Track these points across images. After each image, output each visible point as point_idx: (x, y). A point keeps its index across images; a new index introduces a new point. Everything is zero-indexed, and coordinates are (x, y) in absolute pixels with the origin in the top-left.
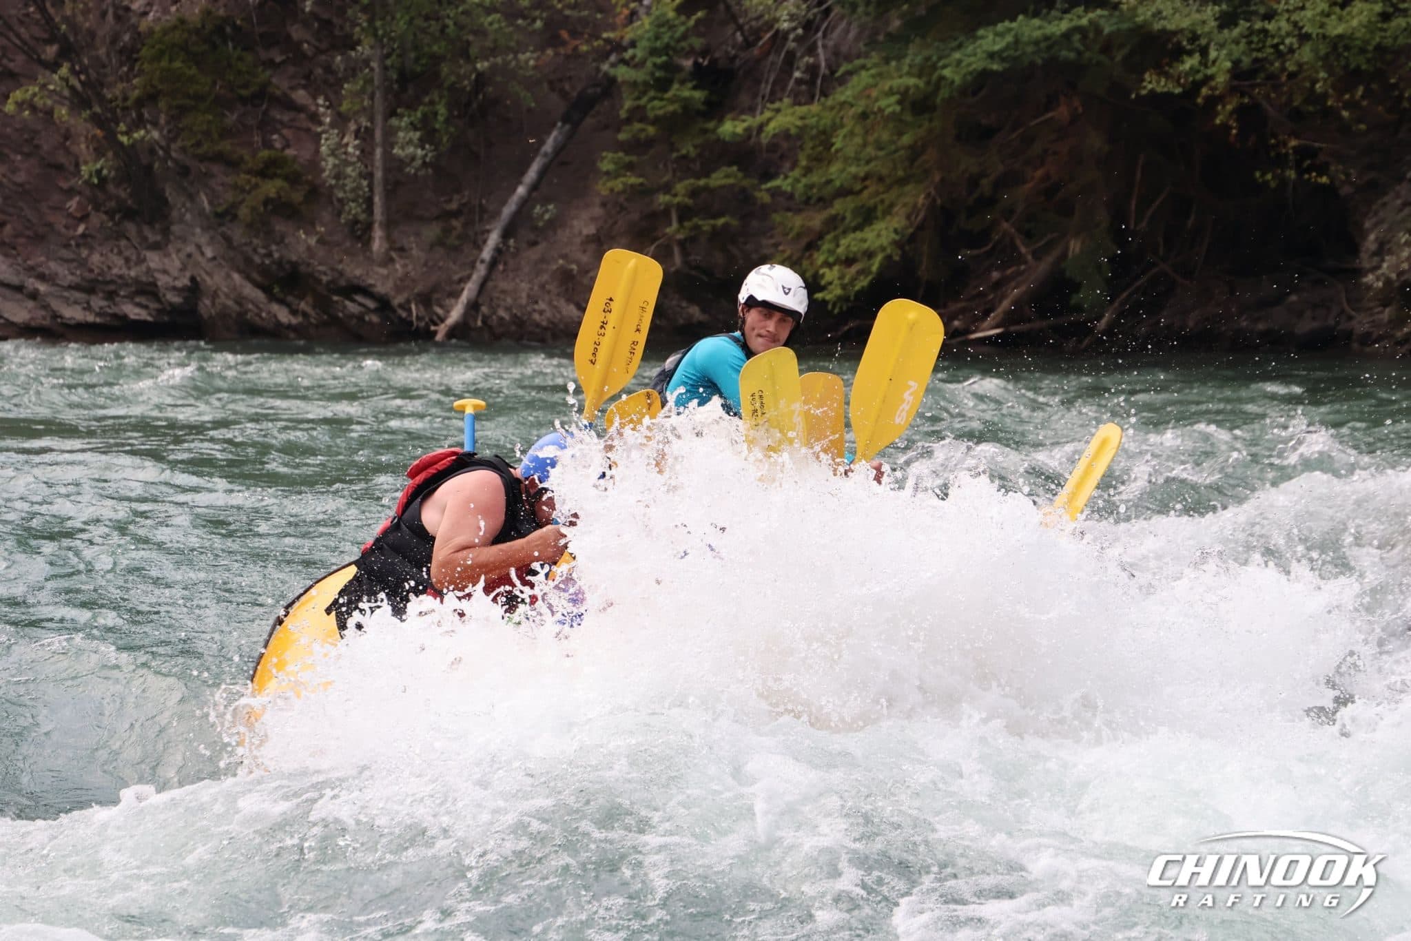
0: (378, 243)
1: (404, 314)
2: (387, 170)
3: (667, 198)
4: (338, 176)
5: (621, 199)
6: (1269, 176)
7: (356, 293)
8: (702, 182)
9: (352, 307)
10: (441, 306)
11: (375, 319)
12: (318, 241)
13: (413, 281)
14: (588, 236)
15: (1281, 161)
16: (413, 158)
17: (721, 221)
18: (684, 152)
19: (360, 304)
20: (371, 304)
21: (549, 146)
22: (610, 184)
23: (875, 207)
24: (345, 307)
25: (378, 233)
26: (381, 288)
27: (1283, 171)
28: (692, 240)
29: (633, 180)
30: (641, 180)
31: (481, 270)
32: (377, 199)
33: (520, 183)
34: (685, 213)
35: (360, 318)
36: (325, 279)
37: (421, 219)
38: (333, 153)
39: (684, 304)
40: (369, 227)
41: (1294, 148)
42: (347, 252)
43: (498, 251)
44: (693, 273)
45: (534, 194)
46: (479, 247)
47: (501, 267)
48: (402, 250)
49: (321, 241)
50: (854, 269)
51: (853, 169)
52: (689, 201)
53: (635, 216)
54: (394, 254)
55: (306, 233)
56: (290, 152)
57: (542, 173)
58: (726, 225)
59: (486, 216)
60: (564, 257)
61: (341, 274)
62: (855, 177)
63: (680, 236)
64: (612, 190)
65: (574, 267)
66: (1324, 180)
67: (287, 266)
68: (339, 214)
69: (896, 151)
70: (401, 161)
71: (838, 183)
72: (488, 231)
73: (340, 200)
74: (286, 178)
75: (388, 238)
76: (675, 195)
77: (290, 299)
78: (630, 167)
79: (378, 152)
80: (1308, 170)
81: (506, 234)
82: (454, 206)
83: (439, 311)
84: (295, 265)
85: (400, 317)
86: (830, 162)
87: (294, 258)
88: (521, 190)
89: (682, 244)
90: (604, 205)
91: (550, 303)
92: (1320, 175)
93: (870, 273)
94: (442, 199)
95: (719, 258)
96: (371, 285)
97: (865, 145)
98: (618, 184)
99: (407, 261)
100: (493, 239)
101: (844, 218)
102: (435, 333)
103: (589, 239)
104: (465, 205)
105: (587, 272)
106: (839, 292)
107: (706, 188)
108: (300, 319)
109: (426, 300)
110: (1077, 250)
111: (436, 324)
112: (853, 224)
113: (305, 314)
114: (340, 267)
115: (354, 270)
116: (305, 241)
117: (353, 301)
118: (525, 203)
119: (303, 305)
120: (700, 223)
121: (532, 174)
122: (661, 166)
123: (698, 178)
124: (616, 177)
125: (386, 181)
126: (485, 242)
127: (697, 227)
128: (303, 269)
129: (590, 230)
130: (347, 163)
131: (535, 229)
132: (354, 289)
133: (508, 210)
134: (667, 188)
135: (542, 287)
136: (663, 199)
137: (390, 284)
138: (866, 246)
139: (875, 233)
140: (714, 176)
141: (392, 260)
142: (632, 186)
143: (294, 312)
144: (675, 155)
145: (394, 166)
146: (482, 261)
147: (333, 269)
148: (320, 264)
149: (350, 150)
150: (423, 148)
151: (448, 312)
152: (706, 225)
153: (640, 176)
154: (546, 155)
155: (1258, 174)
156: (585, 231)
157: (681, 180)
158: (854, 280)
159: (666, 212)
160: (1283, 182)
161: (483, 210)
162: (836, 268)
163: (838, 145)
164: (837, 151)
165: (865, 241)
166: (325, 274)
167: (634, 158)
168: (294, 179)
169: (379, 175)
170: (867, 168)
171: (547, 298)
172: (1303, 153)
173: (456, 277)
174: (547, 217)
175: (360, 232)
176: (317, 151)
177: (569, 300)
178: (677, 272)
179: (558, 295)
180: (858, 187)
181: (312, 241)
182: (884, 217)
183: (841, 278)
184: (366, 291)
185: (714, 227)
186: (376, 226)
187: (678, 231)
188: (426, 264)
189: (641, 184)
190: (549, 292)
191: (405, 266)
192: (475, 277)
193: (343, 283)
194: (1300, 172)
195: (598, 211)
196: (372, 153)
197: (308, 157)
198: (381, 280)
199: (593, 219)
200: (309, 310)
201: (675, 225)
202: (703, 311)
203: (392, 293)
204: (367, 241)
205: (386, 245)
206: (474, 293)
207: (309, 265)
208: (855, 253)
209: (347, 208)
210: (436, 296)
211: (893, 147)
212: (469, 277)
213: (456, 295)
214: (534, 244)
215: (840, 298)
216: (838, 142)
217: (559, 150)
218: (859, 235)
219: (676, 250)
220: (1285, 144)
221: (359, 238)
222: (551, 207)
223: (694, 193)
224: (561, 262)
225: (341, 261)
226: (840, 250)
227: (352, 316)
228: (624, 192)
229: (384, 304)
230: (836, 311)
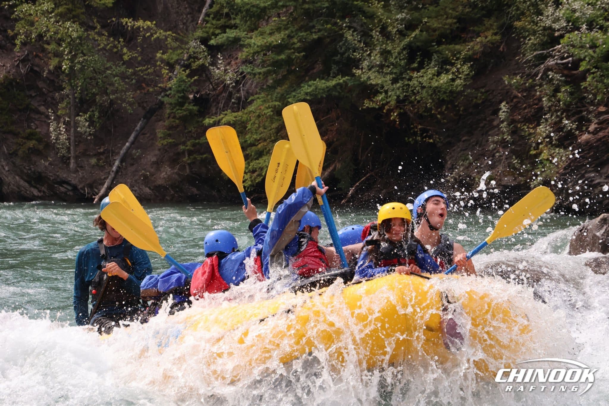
0: (72, 164)
1: (82, 192)
2: (75, 137)
3: (184, 147)
4: (56, 139)
5: (166, 147)
6: (411, 139)
7: (64, 184)
8: (197, 141)
9: (62, 189)
10: (97, 189)
11: (71, 193)
12: (49, 164)
13: (86, 179)
14: (153, 162)
15: (415, 134)
16: (86, 132)
17: (205, 156)
18: (190, 130)
19: (65, 188)
20: (70, 188)
21: (138, 128)
22: (162, 142)
23: (263, 151)
24: (59, 189)
25: (72, 161)
26: (73, 182)
27: (416, 138)
28: (194, 163)
29: (170, 140)
30: (174, 140)
31: (112, 175)
32: (72, 148)
33: (128, 142)
34: (190, 153)
35: (65, 193)
36: (52, 178)
37: (89, 155)
38: (54, 130)
39: (190, 187)
40: (69, 158)
41: (420, 129)
42: (60, 168)
43: (119, 167)
44: (194, 176)
45: (133, 146)
46: (111, 166)
47: (120, 174)
48: (82, 167)
49: (50, 164)
50: (255, 174)
51: (255, 137)
52: (192, 148)
53: (171, 154)
54: (78, 169)
55: (44, 161)
56: (38, 130)
57: (136, 138)
58: (206, 157)
59: (114, 154)
60: (145, 169)
61: (58, 176)
62: (256, 140)
63: (189, 162)
64: (162, 144)
65: (148, 173)
66: (431, 141)
67: (37, 174)
68: (57, 153)
69: (271, 130)
70: (81, 133)
71: (249, 142)
72: (115, 160)
73: (58, 148)
74: (37, 140)
75: (76, 162)
76: (187, 146)
77: (38, 186)
78: (169, 135)
79: (72, 130)
80: (425, 137)
81: (122, 161)
82: (102, 150)
83: (96, 190)
84: (40, 173)
85: (81, 193)
86: (246, 134)
87: (40, 170)
88: (127, 144)
89: (189, 164)
90: (159, 150)
91: (139, 187)
92: (430, 139)
93: (262, 176)
94: (97, 148)
95: (204, 170)
96: (71, 181)
97: (259, 127)
98: (165, 142)
99: (84, 171)
100: (117, 163)
101: (251, 155)
102: (95, 199)
103: (154, 163)
104: (106, 150)
105: (153, 175)
106: (250, 183)
107: (199, 143)
108: (42, 194)
109: (91, 186)
110: (339, 167)
111: (95, 195)
112: (255, 157)
113: (44, 192)
114: (58, 174)
115: (63, 175)
116: (44, 164)
117: (63, 187)
118: (129, 148)
119: (43, 188)
120: (197, 156)
121: (131, 138)
122: (181, 135)
123: (196, 140)
124: (164, 139)
125: (75, 141)
126: (114, 164)
127: (195, 158)
128: (43, 175)
129: (154, 159)
130: (60, 134)
131: (133, 159)
132: (63, 182)
133: (122, 152)
134: (184, 143)
135: (136, 181)
136: (182, 147)
137: (77, 180)
138: (260, 165)
139: (263, 161)
140: (202, 139)
141: (78, 171)
142: (170, 142)
143: (40, 191)
144: (186, 131)
145: (79, 136)
146: (113, 171)
147: (55, 175)
148: (50, 173)
149: (61, 129)
150: (89, 128)
151: (99, 190)
152: (199, 157)
153: (173, 139)
154: (137, 131)
155: (406, 139)
156: (152, 160)
157: (189, 140)
158: (255, 179)
159: (183, 152)
160: (416, 142)
161: (113, 152)
162: (249, 174)
163: (249, 127)
164: (249, 129)
165: (260, 164)
166: (52, 176)
167: (171, 132)
168: (40, 140)
169: (72, 138)
170: (260, 136)
171: (137, 185)
172: (423, 131)
173: (103, 177)
174: (137, 154)
175: (65, 160)
176: (49, 129)
177: (146, 186)
178: (188, 175)
179: (142, 184)
180: (257, 144)
181: (47, 164)
182: (267, 155)
183: (251, 178)
184: (68, 183)
185: (202, 158)
186: (72, 158)
187: (188, 160)
188: (91, 173)
189: (174, 142)
190: (138, 183)
191: (83, 173)
192: (110, 177)
193: (59, 180)
194: (422, 139)
195: (157, 152)
196: (70, 131)
197: (45, 132)
198: (73, 179)
199: (155, 155)
200: (45, 190)
201: (187, 158)
202: (198, 190)
203: (78, 184)
204: (68, 164)
205: (75, 165)
206: (110, 184)
207: (45, 173)
208: (256, 168)
209: (60, 151)
210: (95, 185)
211: (270, 128)
212: (108, 177)
213: (103, 184)
214: (132, 165)
215: (250, 185)
216: (249, 126)
217: (142, 128)
218: (257, 161)
219: (187, 167)
220: (417, 128)
221: (65, 163)
222: (139, 151)
223: (194, 145)
224: (143, 171)
225: (58, 172)
226: (250, 167)
227: (62, 192)
228: (167, 144)
229: (75, 188)
230: (249, 190)
